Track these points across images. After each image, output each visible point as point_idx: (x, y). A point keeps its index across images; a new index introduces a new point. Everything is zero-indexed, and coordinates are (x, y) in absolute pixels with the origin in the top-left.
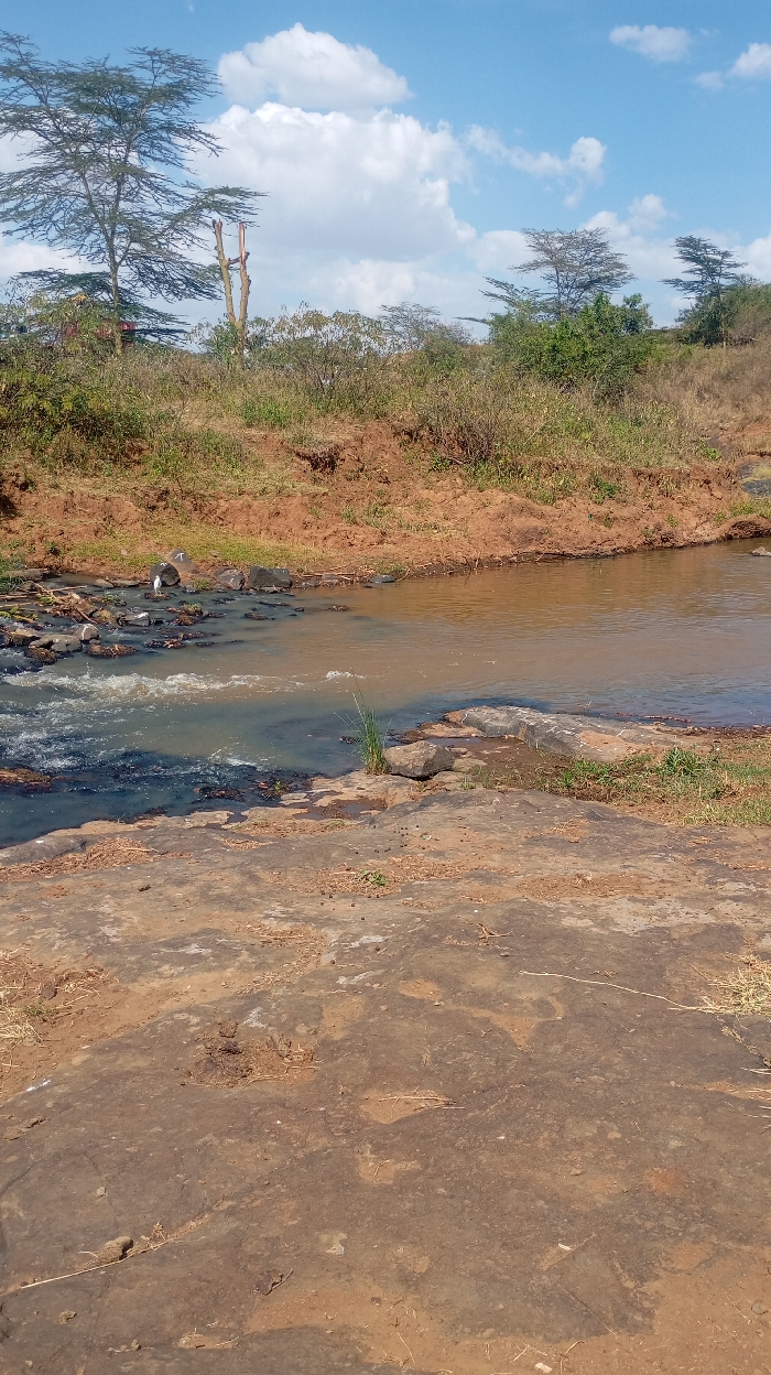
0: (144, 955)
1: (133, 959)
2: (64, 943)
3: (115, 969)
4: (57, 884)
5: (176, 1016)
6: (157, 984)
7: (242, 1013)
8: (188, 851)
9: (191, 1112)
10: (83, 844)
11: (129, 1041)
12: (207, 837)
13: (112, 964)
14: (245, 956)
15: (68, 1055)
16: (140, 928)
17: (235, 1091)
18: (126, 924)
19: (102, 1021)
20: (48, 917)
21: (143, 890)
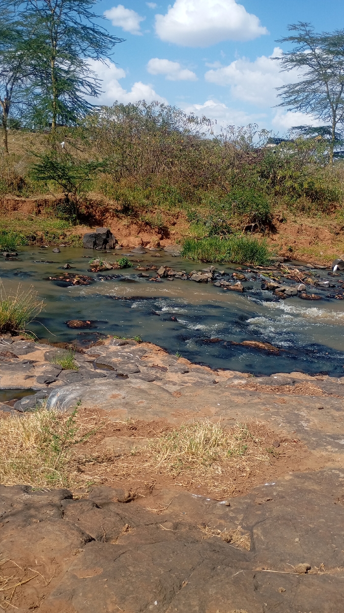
0: (320, 439)
2: (284, 425)
3: (306, 442)
4: (282, 397)
5: (333, 471)
6: (324, 453)
8: (342, 395)
9: (339, 517)
10: (294, 382)
11: (311, 476)
13: (305, 439)
15: (283, 474)
16: (318, 426)
18: (312, 423)
19: (299, 464)
20: (277, 412)
21: (320, 409)
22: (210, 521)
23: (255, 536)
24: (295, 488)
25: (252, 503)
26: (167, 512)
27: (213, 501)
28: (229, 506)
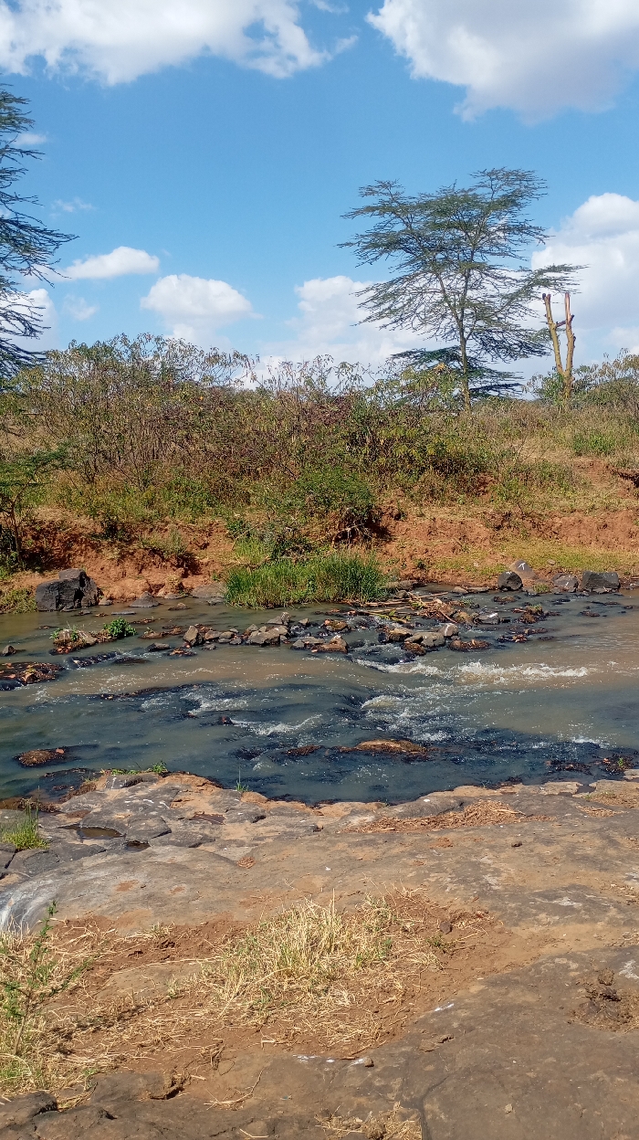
0: (522, 903)
1: (513, 905)
2: (453, 887)
3: (498, 914)
4: (443, 837)
5: (557, 960)
6: (536, 930)
7: (617, 964)
8: (552, 815)
9: (581, 1049)
10: (461, 804)
11: (518, 978)
12: (565, 803)
13: (496, 908)
14: (613, 912)
15: (465, 984)
16: (517, 879)
17: (620, 1034)
18: (504, 875)
19: (492, 957)
20: (440, 864)
21: (515, 846)
22: (339, 1103)
23: (429, 1117)
24: (492, 1005)
25: (416, 1053)
26: (252, 1101)
27: (340, 1063)
28: (372, 1066)
